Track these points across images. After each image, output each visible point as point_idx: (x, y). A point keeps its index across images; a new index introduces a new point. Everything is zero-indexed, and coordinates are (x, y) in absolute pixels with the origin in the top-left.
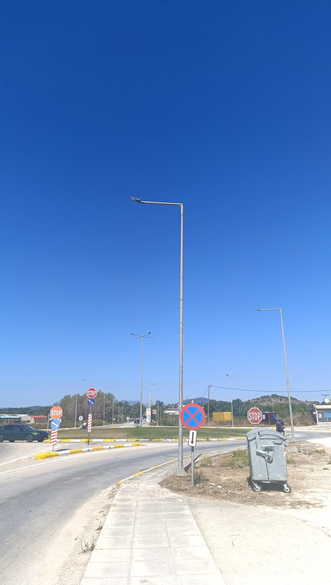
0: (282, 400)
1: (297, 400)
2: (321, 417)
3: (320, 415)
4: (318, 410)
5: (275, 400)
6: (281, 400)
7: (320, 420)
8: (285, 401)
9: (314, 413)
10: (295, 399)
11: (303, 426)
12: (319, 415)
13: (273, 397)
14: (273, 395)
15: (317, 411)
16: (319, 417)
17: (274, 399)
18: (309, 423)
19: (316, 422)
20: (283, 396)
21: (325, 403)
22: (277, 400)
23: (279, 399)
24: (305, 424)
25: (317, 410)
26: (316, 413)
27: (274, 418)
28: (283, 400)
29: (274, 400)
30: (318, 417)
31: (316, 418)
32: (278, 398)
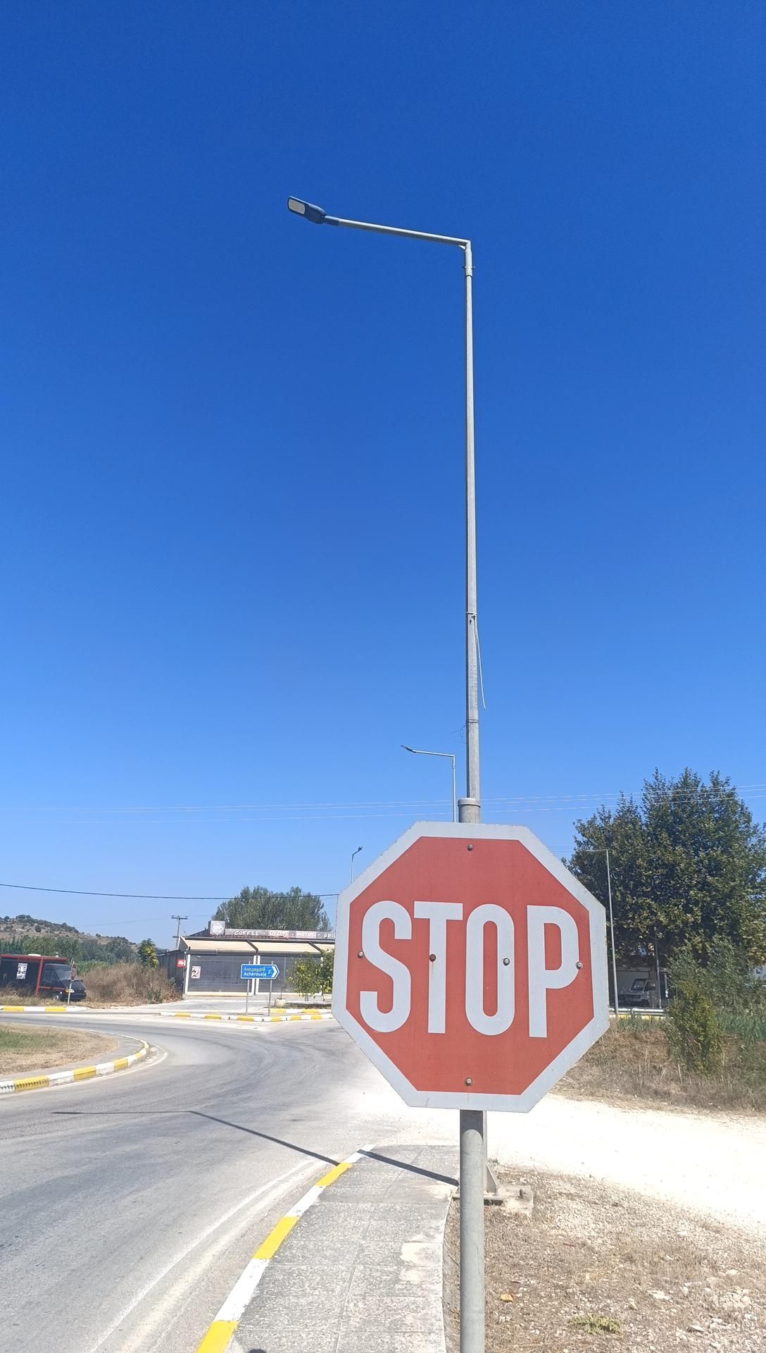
0: (40, 931)
1: (77, 932)
2: (198, 977)
3: (197, 969)
4: (195, 953)
5: (23, 928)
6: (38, 930)
7: (195, 985)
8: (47, 932)
9: (181, 963)
10: (74, 928)
11: (146, 1003)
12: (195, 968)
13: (21, 921)
14: (22, 917)
15: (189, 956)
16: (193, 974)
17: (22, 926)
18: (164, 992)
19: (182, 990)
20: (45, 922)
21: (210, 935)
22: (28, 931)
23: (33, 928)
24: (150, 997)
25: (191, 955)
26: (186, 962)
27: (56, 976)
28: (43, 931)
29: (20, 930)
30: (190, 974)
31: (183, 980)
32: (32, 925)
